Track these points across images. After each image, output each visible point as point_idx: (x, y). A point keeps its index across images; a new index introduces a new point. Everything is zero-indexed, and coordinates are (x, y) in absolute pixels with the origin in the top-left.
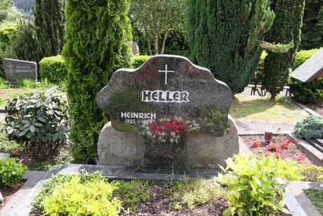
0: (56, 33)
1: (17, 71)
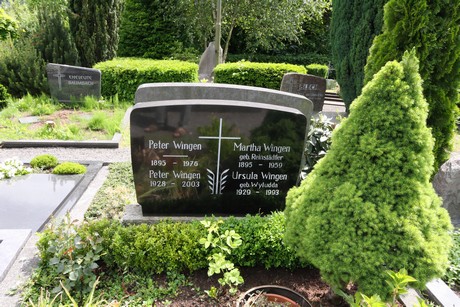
0: (102, 25)
1: (70, 83)
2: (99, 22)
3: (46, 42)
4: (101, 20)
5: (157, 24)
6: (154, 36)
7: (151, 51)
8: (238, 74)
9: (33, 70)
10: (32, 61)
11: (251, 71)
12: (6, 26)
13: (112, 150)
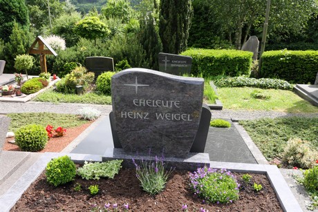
0: (181, 27)
1: (172, 65)
2: (178, 25)
3: (145, 39)
4: (180, 24)
5: (202, 25)
6: (200, 33)
7: (197, 43)
8: (284, 59)
9: (138, 57)
10: (137, 52)
11: (293, 57)
12: (101, 29)
13: (219, 111)
